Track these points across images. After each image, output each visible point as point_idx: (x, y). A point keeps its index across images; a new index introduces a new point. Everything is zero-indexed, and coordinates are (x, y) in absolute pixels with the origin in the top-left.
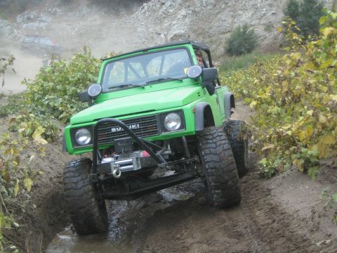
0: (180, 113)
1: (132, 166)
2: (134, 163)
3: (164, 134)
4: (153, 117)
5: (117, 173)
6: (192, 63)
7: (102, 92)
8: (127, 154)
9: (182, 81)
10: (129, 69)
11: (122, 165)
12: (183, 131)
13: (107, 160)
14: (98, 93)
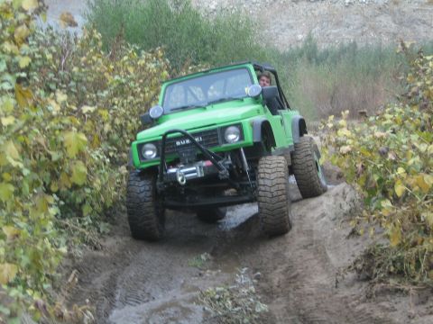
0: (239, 126)
1: (195, 174)
2: (199, 170)
3: (224, 145)
4: (215, 130)
5: (182, 180)
6: (253, 83)
7: (163, 114)
8: (190, 164)
9: (242, 100)
10: (188, 92)
11: (186, 173)
12: (242, 142)
13: (172, 170)
14: (160, 115)
